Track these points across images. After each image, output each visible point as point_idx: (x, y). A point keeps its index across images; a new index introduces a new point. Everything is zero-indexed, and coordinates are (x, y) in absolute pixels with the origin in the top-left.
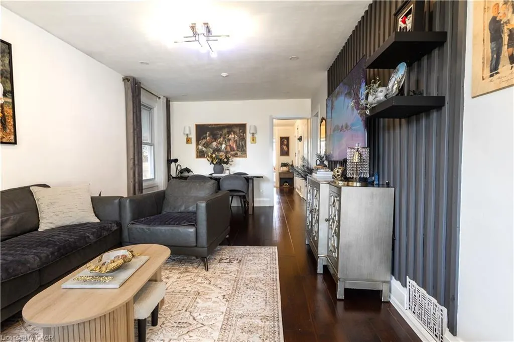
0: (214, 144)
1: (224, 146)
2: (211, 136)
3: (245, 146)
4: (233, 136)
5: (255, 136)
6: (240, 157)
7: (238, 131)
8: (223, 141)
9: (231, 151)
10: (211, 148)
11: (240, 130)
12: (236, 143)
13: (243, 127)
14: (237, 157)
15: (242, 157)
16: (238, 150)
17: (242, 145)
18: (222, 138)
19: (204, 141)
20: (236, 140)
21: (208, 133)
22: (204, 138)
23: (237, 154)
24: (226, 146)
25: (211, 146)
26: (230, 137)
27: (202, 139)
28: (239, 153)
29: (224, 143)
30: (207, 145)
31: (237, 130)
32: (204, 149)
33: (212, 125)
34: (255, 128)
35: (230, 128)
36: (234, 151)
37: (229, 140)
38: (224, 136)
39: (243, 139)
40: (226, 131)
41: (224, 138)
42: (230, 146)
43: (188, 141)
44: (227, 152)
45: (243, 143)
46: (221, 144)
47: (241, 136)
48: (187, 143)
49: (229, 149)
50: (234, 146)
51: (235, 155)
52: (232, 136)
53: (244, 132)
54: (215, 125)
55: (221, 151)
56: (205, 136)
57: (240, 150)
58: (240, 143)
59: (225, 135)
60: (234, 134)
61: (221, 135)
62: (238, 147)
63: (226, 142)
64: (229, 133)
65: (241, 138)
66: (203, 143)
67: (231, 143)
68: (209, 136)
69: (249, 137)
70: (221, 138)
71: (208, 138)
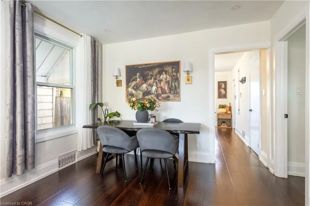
0: (144, 86)
1: (154, 88)
2: (141, 78)
3: (179, 88)
4: (165, 76)
5: (191, 75)
6: (172, 100)
7: (170, 71)
8: (153, 82)
9: (162, 93)
10: (142, 91)
11: (173, 69)
12: (169, 84)
13: (176, 65)
14: (169, 100)
15: (175, 100)
16: (170, 93)
17: (176, 87)
18: (153, 79)
19: (134, 83)
20: (168, 82)
21: (138, 74)
22: (134, 80)
23: (169, 97)
24: (157, 88)
25: (141, 88)
26: (161, 77)
27: (132, 82)
28: (171, 96)
29: (155, 84)
30: (136, 88)
31: (169, 69)
32: (134, 92)
33: (143, 65)
34: (191, 65)
35: (161, 67)
36: (165, 93)
37: (160, 81)
38: (154, 77)
39: (177, 79)
40: (156, 71)
41: (155, 79)
42: (161, 88)
43: (119, 83)
44: (158, 94)
45: (176, 84)
46: (152, 86)
47: (174, 76)
48: (117, 86)
49: (160, 91)
50: (166, 88)
51: (167, 99)
52: (163, 76)
53: (178, 71)
54: (145, 65)
55: (151, 94)
56: (134, 77)
57: (173, 92)
58: (173, 84)
59: (156, 76)
60: (166, 74)
61: (152, 76)
62: (170, 89)
63: (156, 83)
64: (160, 73)
65: (174, 78)
66: (133, 85)
67: (162, 84)
68: (139, 77)
69: (183, 76)
70: (151, 79)
71: (138, 80)
